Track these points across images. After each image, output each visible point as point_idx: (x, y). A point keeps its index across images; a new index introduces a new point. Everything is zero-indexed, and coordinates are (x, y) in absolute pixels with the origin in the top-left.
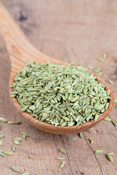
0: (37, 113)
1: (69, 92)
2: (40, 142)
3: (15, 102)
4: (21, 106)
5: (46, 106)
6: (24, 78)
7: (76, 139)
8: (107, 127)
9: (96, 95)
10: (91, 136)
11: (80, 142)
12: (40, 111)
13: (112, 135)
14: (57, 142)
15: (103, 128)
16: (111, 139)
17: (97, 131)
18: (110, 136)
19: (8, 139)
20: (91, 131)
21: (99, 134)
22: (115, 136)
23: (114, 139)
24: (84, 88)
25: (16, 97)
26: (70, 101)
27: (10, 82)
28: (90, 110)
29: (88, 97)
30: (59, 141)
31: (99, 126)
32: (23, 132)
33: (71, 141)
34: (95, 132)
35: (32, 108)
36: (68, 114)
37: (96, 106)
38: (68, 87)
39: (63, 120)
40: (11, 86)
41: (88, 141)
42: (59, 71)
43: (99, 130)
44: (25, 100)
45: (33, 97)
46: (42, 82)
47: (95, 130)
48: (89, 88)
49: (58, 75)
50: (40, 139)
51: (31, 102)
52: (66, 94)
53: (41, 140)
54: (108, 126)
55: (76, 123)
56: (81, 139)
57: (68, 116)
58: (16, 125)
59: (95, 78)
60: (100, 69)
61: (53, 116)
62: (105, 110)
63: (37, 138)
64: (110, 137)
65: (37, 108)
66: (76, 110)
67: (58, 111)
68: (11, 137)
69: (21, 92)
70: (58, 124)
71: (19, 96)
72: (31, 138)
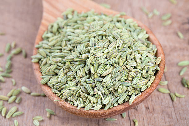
0: (58, 88)
1: (99, 62)
2: (68, 123)
3: (36, 69)
4: (42, 77)
5: (72, 79)
6: (55, 35)
7: (116, 119)
8: (162, 103)
9: (137, 65)
10: (137, 115)
11: (121, 124)
12: (62, 86)
13: (167, 114)
14: (90, 123)
15: (156, 104)
16: (164, 120)
17: (147, 108)
18: (163, 115)
19: (27, 117)
20: (139, 109)
21: (149, 112)
22: (170, 117)
23: (167, 120)
24: (120, 56)
25: (38, 62)
26: (101, 74)
27: (37, 40)
28: (125, 88)
29: (125, 68)
30: (93, 123)
31: (152, 100)
32: (48, 108)
33: (109, 122)
34: (144, 109)
35: (54, 80)
36: (95, 93)
37: (134, 82)
38: (100, 54)
39: (89, 101)
40: (36, 46)
41: (132, 123)
42: (94, 30)
43: (149, 107)
44: (47, 68)
45: (57, 65)
46: (70, 45)
47: (145, 106)
48: (129, 56)
49: (91, 34)
50: (68, 118)
51: (54, 72)
52: (96, 65)
53: (70, 121)
54: (164, 100)
55: (104, 106)
56: (123, 120)
57: (96, 96)
58: (42, 97)
59: (147, 36)
60: (169, 15)
61: (77, 95)
62: (147, 88)
63: (65, 117)
64: (163, 118)
65: (59, 81)
66: (106, 87)
67: (83, 88)
68: (32, 115)
69: (45, 56)
70: (82, 105)
71: (42, 61)
72: (58, 116)
